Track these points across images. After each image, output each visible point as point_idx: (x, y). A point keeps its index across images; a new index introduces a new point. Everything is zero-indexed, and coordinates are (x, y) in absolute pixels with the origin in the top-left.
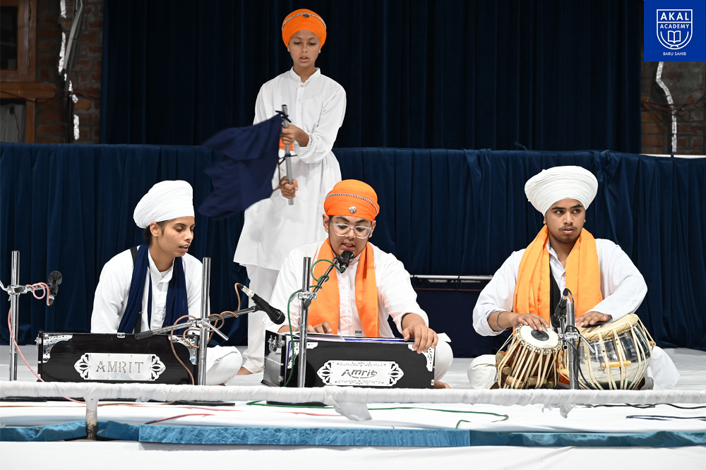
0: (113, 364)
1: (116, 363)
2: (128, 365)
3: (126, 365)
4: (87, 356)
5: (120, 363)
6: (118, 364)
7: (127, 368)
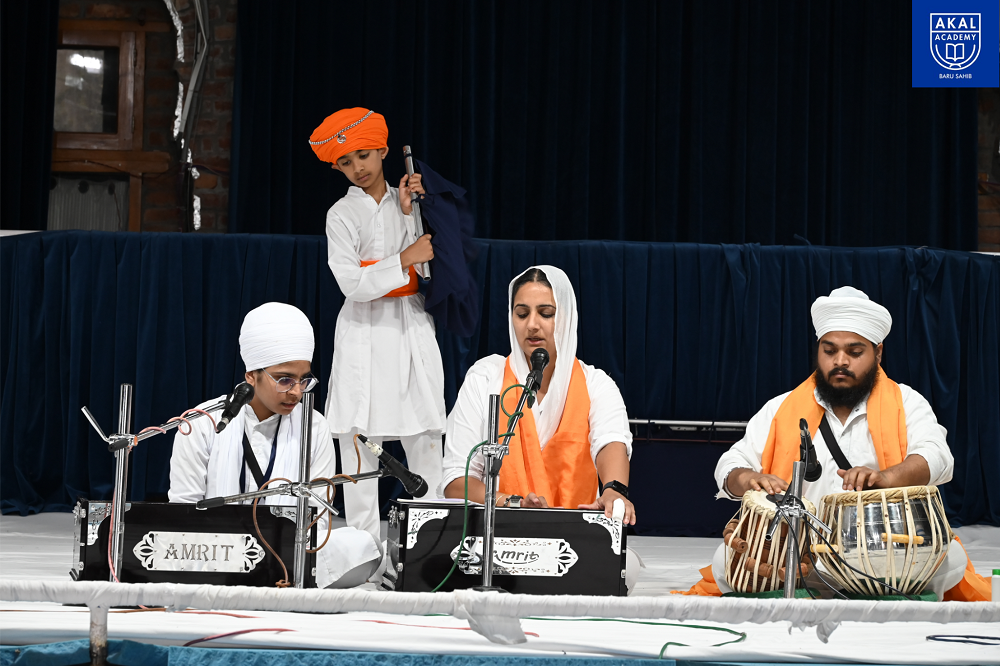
0: (189, 548)
1: (193, 546)
2: (211, 549)
3: (207, 549)
4: (152, 536)
5: (199, 546)
6: (197, 548)
7: (210, 554)
